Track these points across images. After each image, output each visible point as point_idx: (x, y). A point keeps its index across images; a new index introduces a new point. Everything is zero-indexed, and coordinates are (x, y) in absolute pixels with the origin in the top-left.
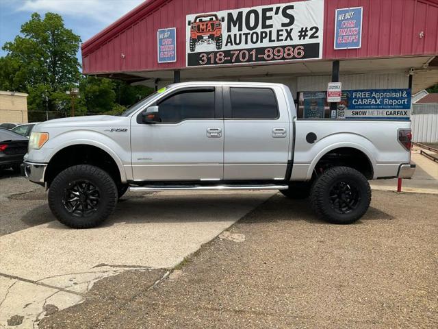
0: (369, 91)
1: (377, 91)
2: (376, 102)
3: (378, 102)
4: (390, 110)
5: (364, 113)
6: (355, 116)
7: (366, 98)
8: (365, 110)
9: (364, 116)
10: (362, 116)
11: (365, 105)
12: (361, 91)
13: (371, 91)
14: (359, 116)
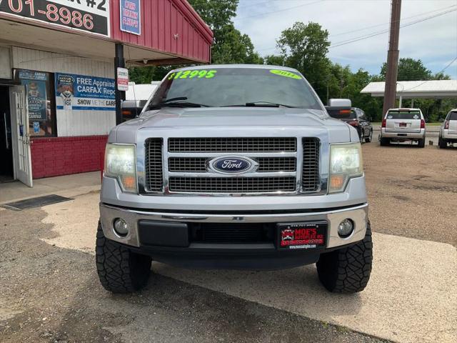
0: (90, 77)
1: (97, 79)
2: (97, 90)
3: (99, 91)
4: (109, 100)
5: (89, 102)
6: (80, 105)
7: (88, 85)
8: (89, 99)
9: (89, 106)
10: (86, 105)
11: (87, 93)
12: (84, 77)
13: (93, 78)
14: (84, 105)
